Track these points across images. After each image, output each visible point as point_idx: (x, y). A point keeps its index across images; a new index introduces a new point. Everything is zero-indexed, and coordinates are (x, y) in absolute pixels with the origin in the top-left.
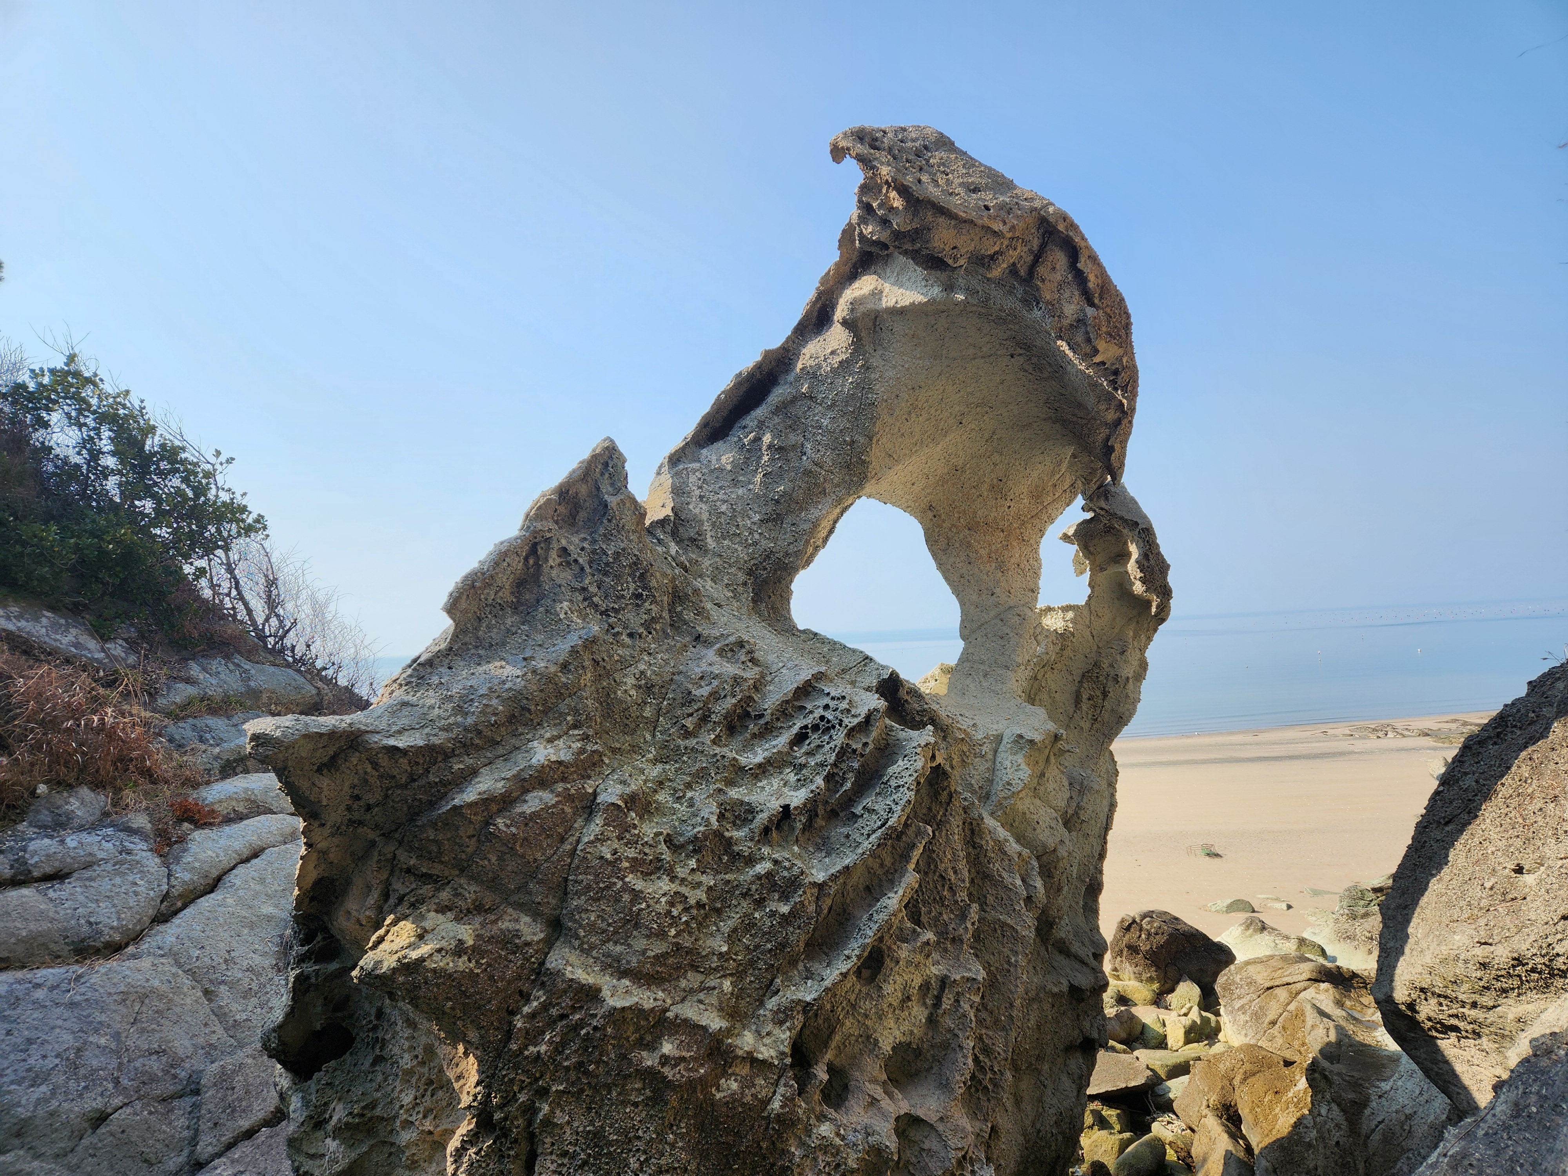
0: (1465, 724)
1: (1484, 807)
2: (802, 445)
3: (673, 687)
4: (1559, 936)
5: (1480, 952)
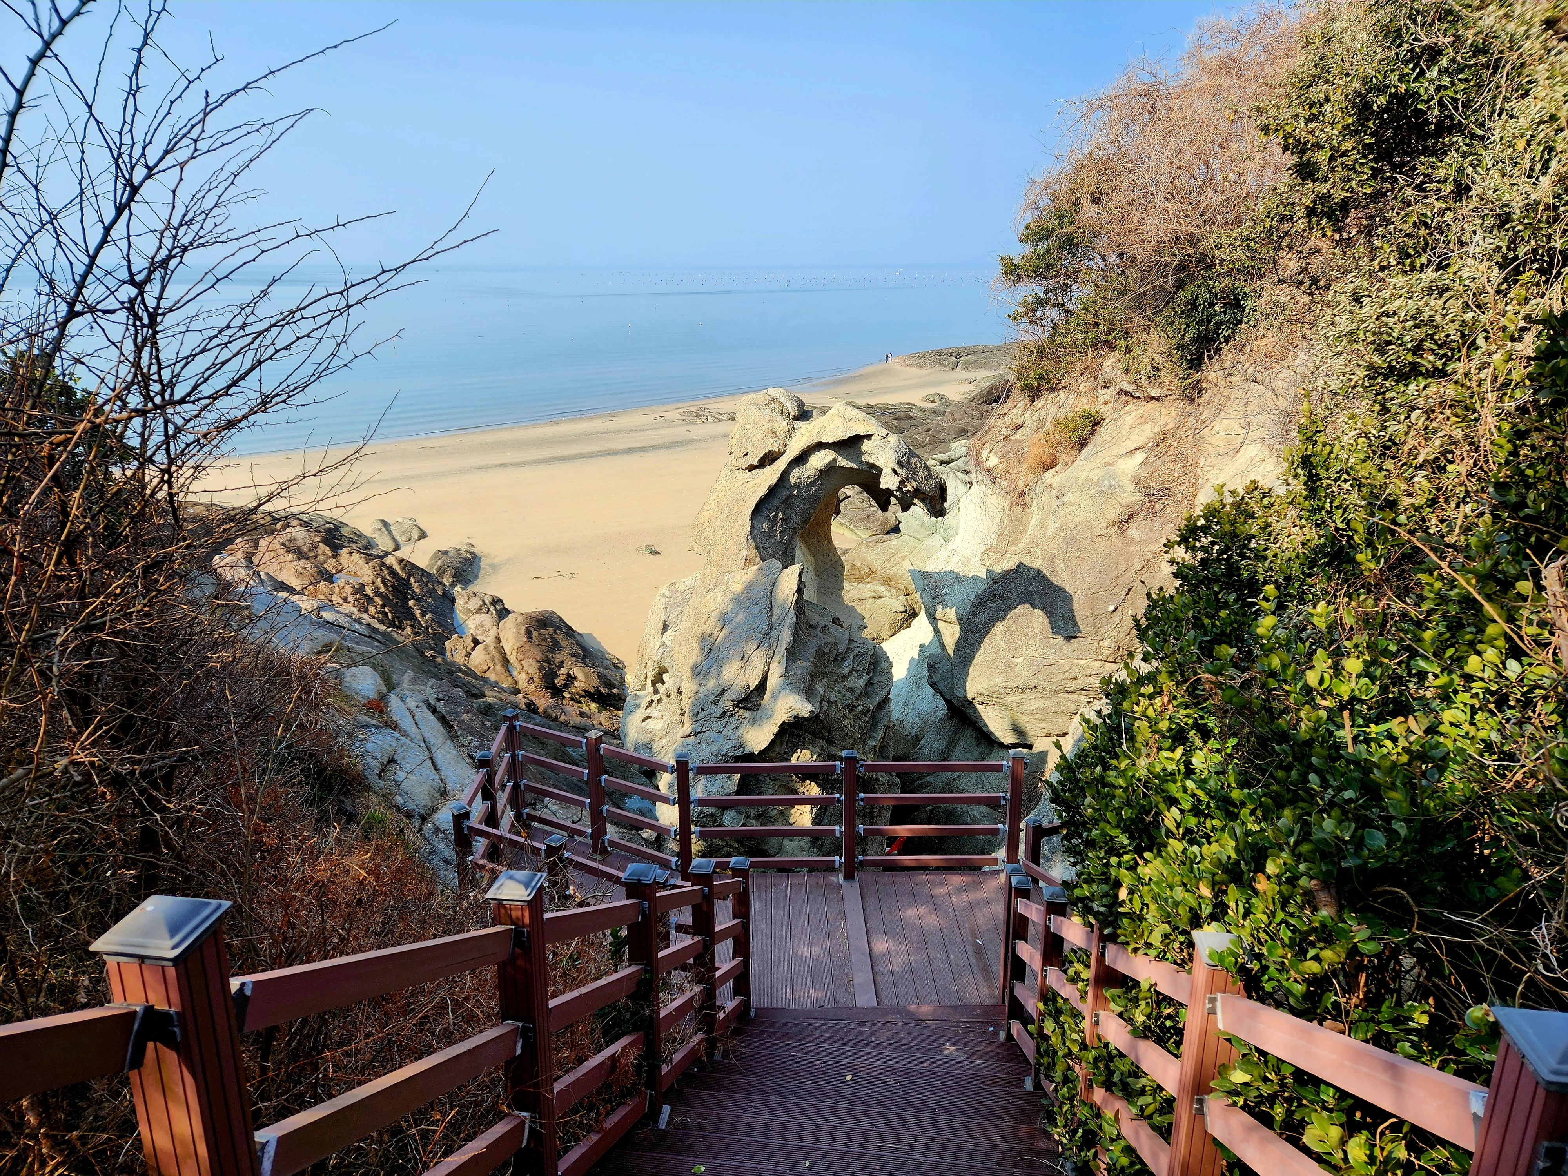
2: (791, 515)
4: (1031, 680)
5: (1005, 684)
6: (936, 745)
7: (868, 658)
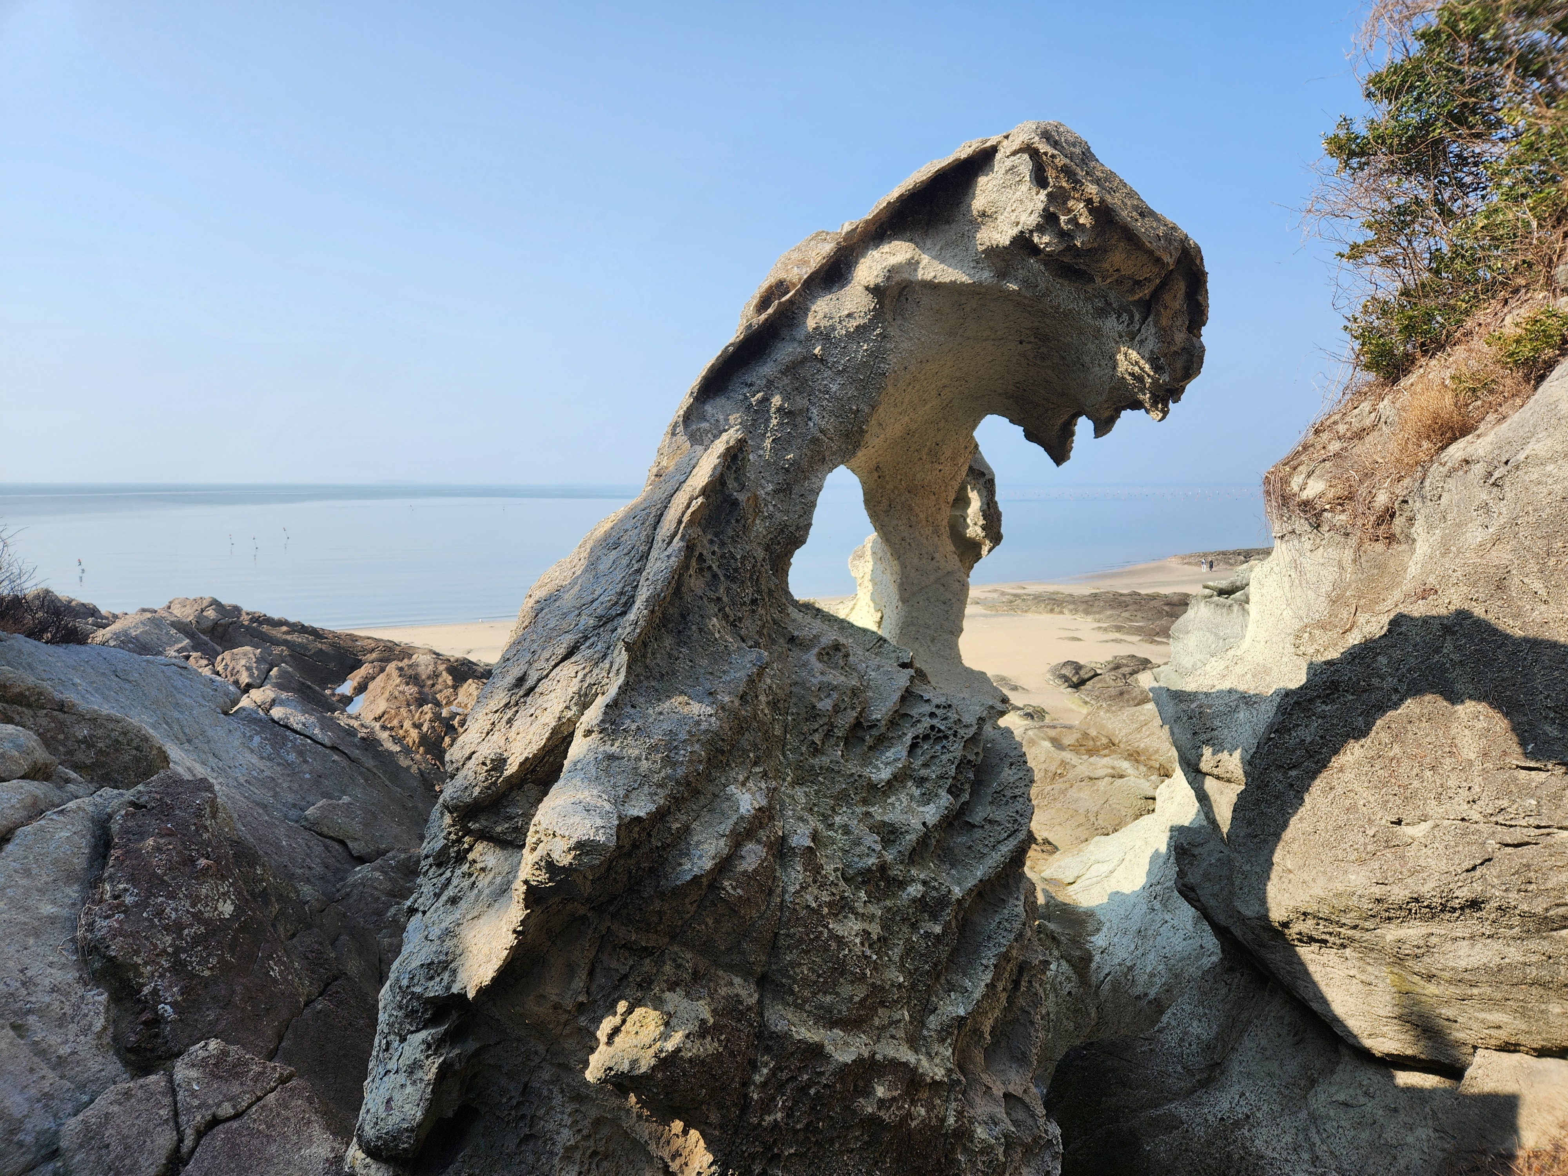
0: (1003, 594)
1: (1333, 760)
2: (808, 409)
3: (794, 700)
4: (1460, 884)
5: (1378, 891)
6: (1196, 1028)
7: (956, 749)
